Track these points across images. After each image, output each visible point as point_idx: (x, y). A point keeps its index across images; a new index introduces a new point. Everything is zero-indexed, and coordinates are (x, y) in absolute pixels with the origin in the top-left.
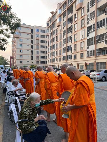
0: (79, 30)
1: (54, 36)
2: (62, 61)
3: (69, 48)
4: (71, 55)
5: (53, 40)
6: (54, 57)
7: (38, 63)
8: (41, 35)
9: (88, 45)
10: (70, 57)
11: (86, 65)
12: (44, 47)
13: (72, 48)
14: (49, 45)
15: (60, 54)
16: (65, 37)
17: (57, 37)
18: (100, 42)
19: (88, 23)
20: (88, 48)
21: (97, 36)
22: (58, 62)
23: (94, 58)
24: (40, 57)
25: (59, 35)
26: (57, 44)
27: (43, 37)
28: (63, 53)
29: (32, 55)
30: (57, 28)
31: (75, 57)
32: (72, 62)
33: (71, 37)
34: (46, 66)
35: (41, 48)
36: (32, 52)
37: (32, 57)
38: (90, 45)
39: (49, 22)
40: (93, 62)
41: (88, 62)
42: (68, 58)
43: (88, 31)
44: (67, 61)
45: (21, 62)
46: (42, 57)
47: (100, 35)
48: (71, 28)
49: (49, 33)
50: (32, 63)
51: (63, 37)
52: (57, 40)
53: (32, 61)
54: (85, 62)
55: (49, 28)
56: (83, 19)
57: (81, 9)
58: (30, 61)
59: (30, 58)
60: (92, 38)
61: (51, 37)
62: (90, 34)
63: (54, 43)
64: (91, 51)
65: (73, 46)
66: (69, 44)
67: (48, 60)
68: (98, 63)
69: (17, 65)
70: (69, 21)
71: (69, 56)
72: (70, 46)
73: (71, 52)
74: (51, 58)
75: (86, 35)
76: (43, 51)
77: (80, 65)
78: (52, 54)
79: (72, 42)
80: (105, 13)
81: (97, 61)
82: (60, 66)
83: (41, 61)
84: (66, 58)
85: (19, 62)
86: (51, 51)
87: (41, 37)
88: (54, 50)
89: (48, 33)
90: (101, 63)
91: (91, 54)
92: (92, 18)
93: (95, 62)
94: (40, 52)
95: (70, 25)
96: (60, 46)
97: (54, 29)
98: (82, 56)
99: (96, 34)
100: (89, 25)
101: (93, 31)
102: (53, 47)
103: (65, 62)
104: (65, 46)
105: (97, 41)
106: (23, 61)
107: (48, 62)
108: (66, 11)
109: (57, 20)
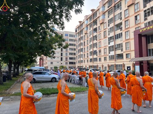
0: (103, 39)
1: (82, 41)
2: (89, 63)
3: (95, 53)
4: (97, 58)
5: (81, 44)
6: (82, 59)
7: (66, 63)
8: (70, 39)
9: (109, 51)
10: (96, 60)
11: (109, 66)
12: (72, 49)
13: (97, 52)
14: (77, 48)
15: (88, 57)
16: (91, 43)
17: (84, 42)
18: (118, 50)
19: (109, 34)
20: (109, 53)
21: (115, 45)
22: (85, 64)
23: (114, 61)
24: (68, 58)
25: (86, 41)
26: (84, 48)
27: (71, 41)
28: (90, 56)
29: (62, 57)
30: (85, 35)
31: (100, 59)
32: (97, 63)
33: (96, 44)
34: (75, 66)
35: (70, 50)
36: (62, 54)
37: (62, 58)
38: (111, 51)
39: (78, 29)
40: (114, 64)
41: (110, 64)
42: (94, 60)
43: (109, 41)
44: (93, 62)
45: (52, 63)
46: (71, 58)
47: (118, 45)
48: (96, 37)
49: (78, 38)
50: (62, 64)
51: (90, 43)
52: (84, 45)
53: (62, 62)
54: (108, 64)
55: (78, 34)
56: (105, 31)
57: (103, 24)
58: (60, 62)
59: (60, 59)
60: (112, 46)
61: (79, 42)
62: (110, 43)
63: (82, 47)
64: (112, 56)
65: (98, 51)
66: (95, 49)
67: (77, 62)
68: (117, 65)
69: (48, 66)
70: (94, 31)
71: (95, 58)
72: (96, 51)
73: (97, 56)
74: (79, 60)
75: (108, 43)
76: (71, 53)
77: (104, 66)
78: (80, 56)
79: (97, 48)
80: (120, 30)
81: (117, 64)
82: (87, 67)
83: (69, 62)
84: (93, 60)
85: (50, 63)
86: (79, 53)
87: (70, 41)
88: (82, 53)
89: (76, 38)
90: (119, 65)
91: (112, 58)
92: (111, 31)
93: (115, 64)
94: (68, 54)
95: (95, 34)
96: (87, 50)
97: (82, 36)
98: (105, 59)
99: (115, 43)
100: (110, 36)
101: (113, 41)
102: (81, 50)
103: (92, 63)
104: (91, 50)
105: (116, 48)
106: (54, 63)
107: (77, 63)
108: (91, 22)
109: (84, 28)
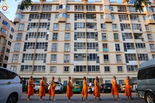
0: (111, 41)
9: (126, 59)
15: (66, 61)
26: (55, 44)
31: (107, 69)
32: (100, 75)
38: (130, 60)
43: (125, 46)
51: (76, 39)
64: (132, 66)
66: (92, 51)
97: (45, 21)
98: (120, 69)
105: (139, 58)
